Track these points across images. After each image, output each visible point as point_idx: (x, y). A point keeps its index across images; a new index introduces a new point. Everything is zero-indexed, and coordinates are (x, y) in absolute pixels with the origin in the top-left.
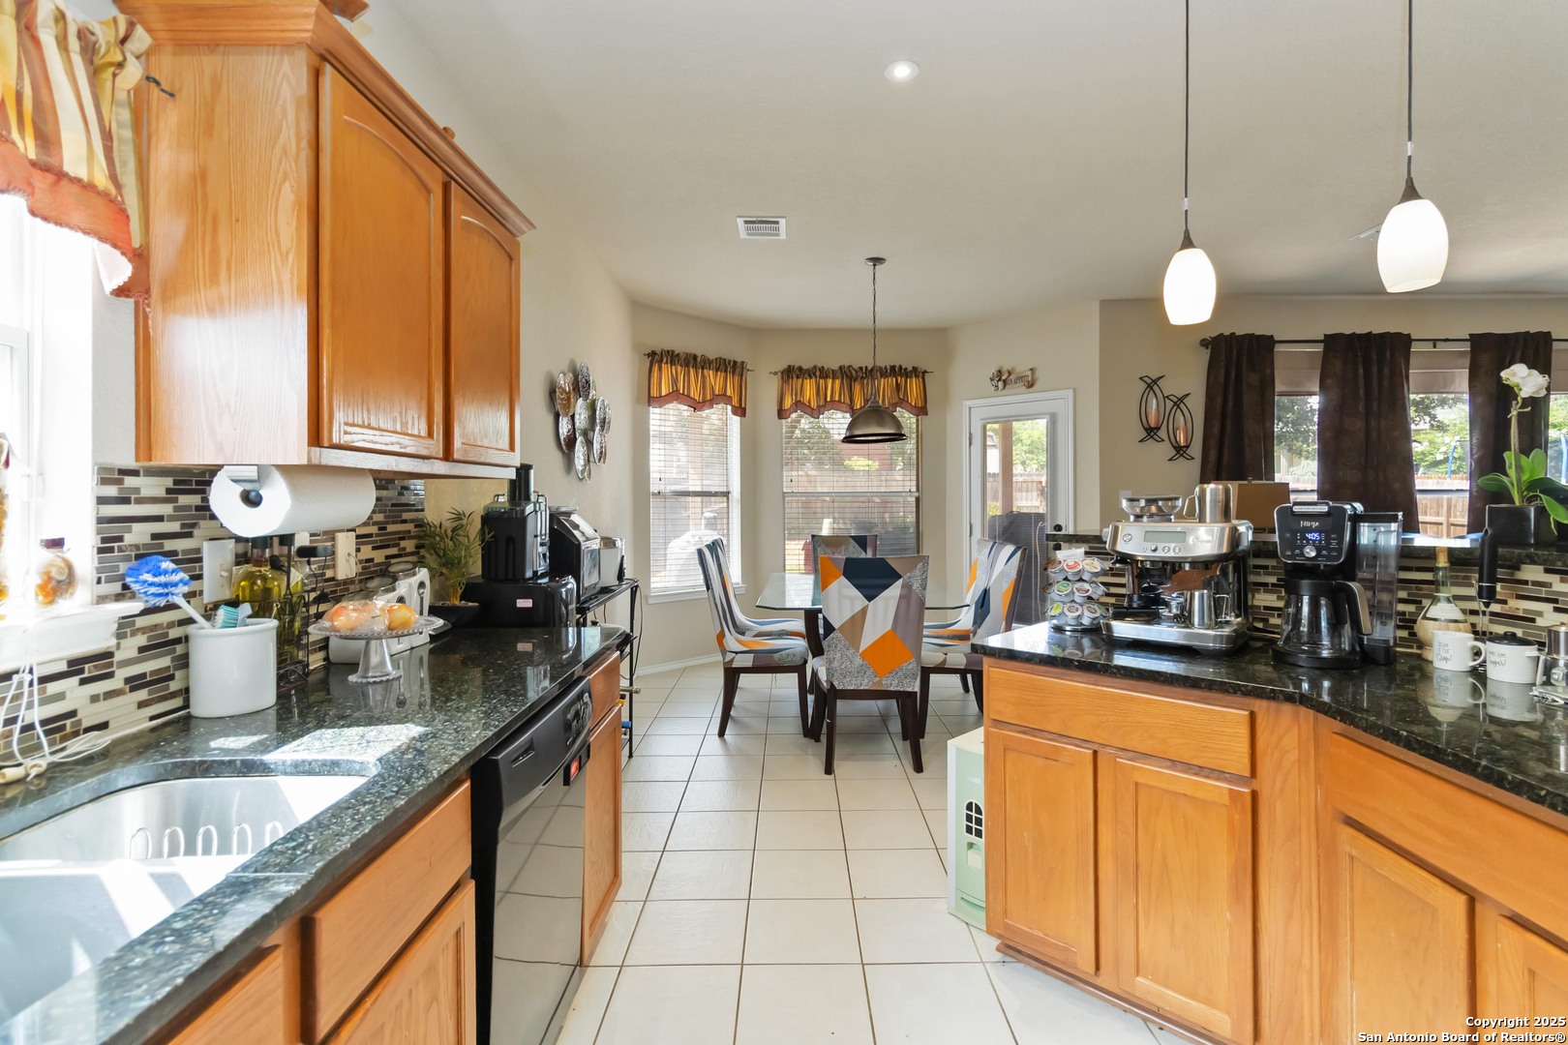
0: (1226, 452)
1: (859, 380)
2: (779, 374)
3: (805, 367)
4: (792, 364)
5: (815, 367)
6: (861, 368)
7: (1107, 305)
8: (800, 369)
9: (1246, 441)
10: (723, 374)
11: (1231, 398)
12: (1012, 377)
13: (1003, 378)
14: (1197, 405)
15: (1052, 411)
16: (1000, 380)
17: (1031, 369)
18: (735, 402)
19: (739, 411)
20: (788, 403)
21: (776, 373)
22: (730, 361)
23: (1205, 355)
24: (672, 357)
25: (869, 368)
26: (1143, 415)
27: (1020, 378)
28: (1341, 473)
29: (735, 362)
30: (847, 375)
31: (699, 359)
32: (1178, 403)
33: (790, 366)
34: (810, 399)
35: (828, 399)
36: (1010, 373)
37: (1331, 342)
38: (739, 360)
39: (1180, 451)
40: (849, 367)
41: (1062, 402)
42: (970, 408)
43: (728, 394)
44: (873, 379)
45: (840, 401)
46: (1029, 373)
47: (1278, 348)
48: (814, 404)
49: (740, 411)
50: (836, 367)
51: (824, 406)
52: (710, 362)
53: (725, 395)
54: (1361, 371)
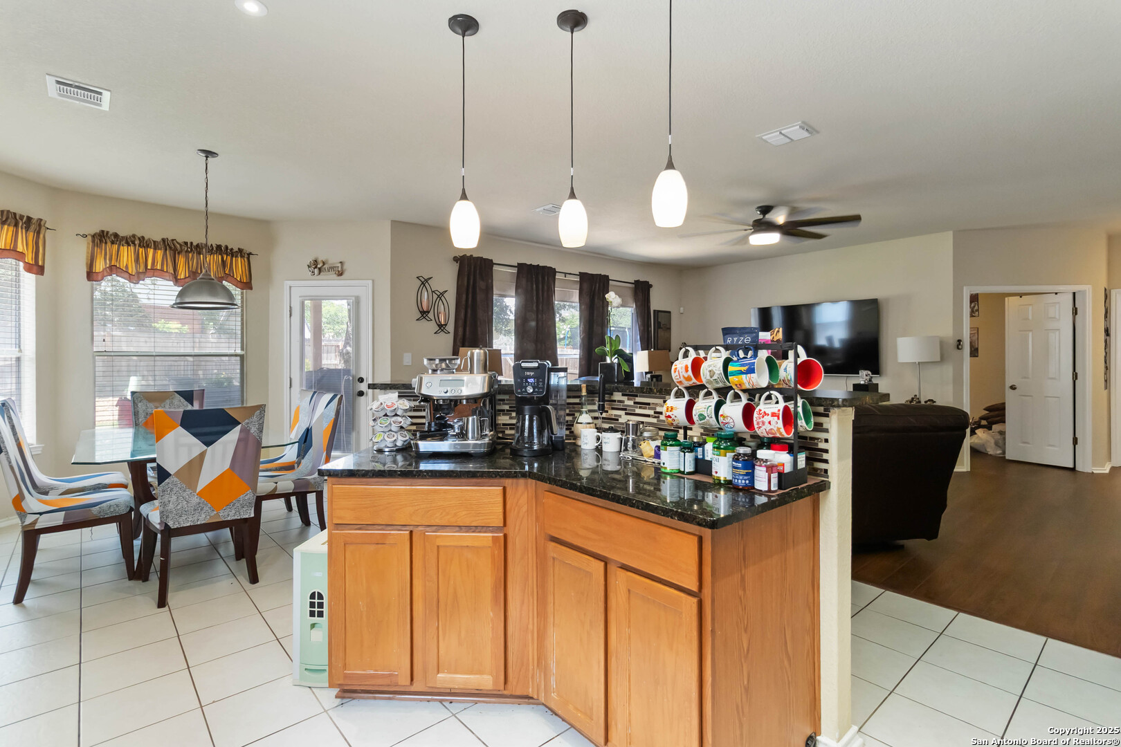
0: (468, 329)
1: (184, 253)
2: (90, 238)
3: (121, 234)
4: (105, 229)
5: (134, 236)
6: (186, 243)
7: (395, 224)
8: (116, 235)
9: (479, 323)
10: (11, 229)
11: (470, 296)
12: (326, 266)
13: (319, 266)
14: (451, 297)
15: (356, 294)
16: (316, 267)
17: (341, 262)
18: (29, 258)
19: (35, 268)
20: (100, 266)
21: (85, 236)
22: (22, 217)
23: (456, 266)
25: (195, 244)
26: (419, 303)
27: (332, 268)
28: (525, 344)
29: (29, 219)
30: (170, 248)
32: (441, 295)
33: (103, 231)
34: (127, 266)
35: (149, 267)
36: (324, 264)
37: (521, 267)
38: (35, 216)
39: (441, 327)
40: (173, 240)
41: (363, 289)
42: (290, 287)
43: (20, 249)
44: (199, 253)
45: (162, 270)
46: (339, 265)
47: (495, 268)
48: (132, 270)
49: (37, 268)
50: (158, 238)
51: (144, 273)
53: (15, 250)
54: (535, 286)
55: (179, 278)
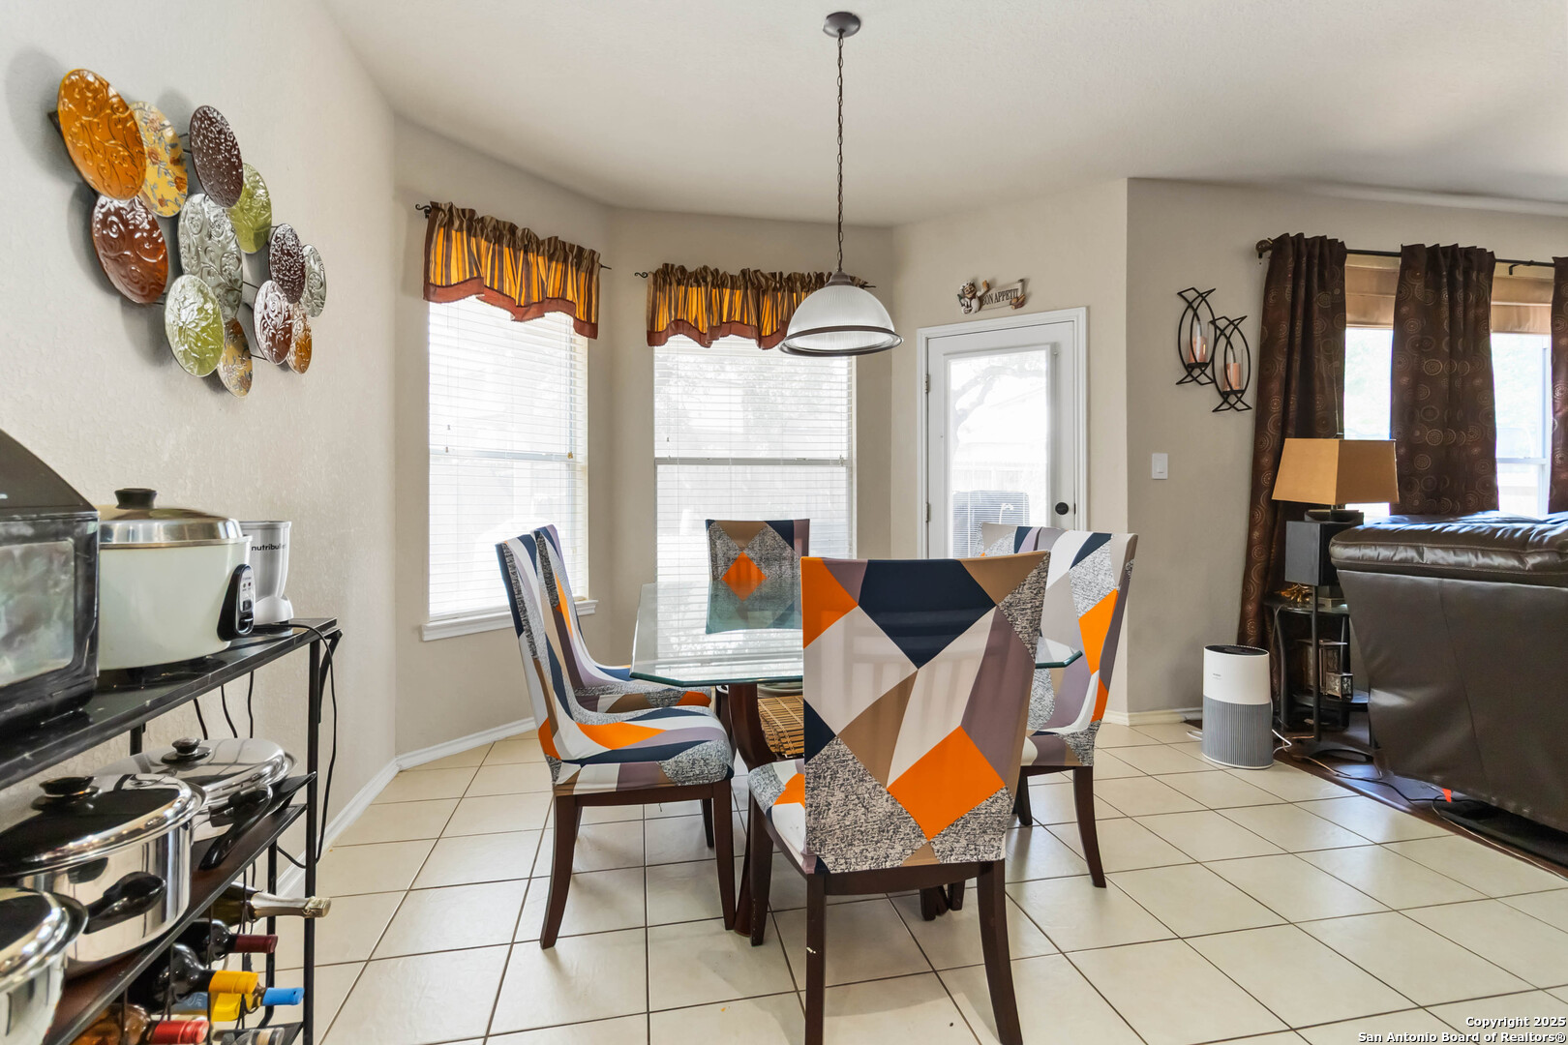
0: (1293, 398)
1: (770, 292)
2: (651, 276)
3: (690, 268)
4: (670, 262)
5: (705, 268)
6: (774, 275)
7: (1144, 187)
8: (683, 269)
9: (1318, 384)
10: (560, 267)
11: (1299, 324)
12: (993, 292)
13: (979, 294)
14: (1251, 329)
15: (1053, 340)
16: (974, 297)
17: (1022, 281)
18: (580, 312)
19: (587, 328)
20: (663, 322)
21: (644, 275)
22: (572, 247)
23: (1258, 269)
24: (472, 223)
25: (785, 276)
26: (1183, 349)
27: (1004, 294)
28: (1418, 433)
29: (581, 250)
30: (753, 284)
31: (519, 233)
32: (1234, 324)
33: (666, 265)
34: (696, 320)
35: (724, 320)
36: (989, 286)
37: (1410, 254)
38: (587, 246)
39: (1228, 396)
40: (756, 272)
41: (1070, 331)
42: (928, 339)
43: (569, 297)
44: (791, 291)
45: (741, 322)
46: (1019, 286)
47: (1351, 262)
48: (703, 326)
49: (588, 327)
50: (736, 272)
51: (718, 328)
52: (539, 243)
53: (564, 299)
54: (1445, 296)
55: (763, 334)
